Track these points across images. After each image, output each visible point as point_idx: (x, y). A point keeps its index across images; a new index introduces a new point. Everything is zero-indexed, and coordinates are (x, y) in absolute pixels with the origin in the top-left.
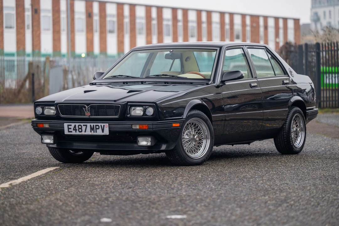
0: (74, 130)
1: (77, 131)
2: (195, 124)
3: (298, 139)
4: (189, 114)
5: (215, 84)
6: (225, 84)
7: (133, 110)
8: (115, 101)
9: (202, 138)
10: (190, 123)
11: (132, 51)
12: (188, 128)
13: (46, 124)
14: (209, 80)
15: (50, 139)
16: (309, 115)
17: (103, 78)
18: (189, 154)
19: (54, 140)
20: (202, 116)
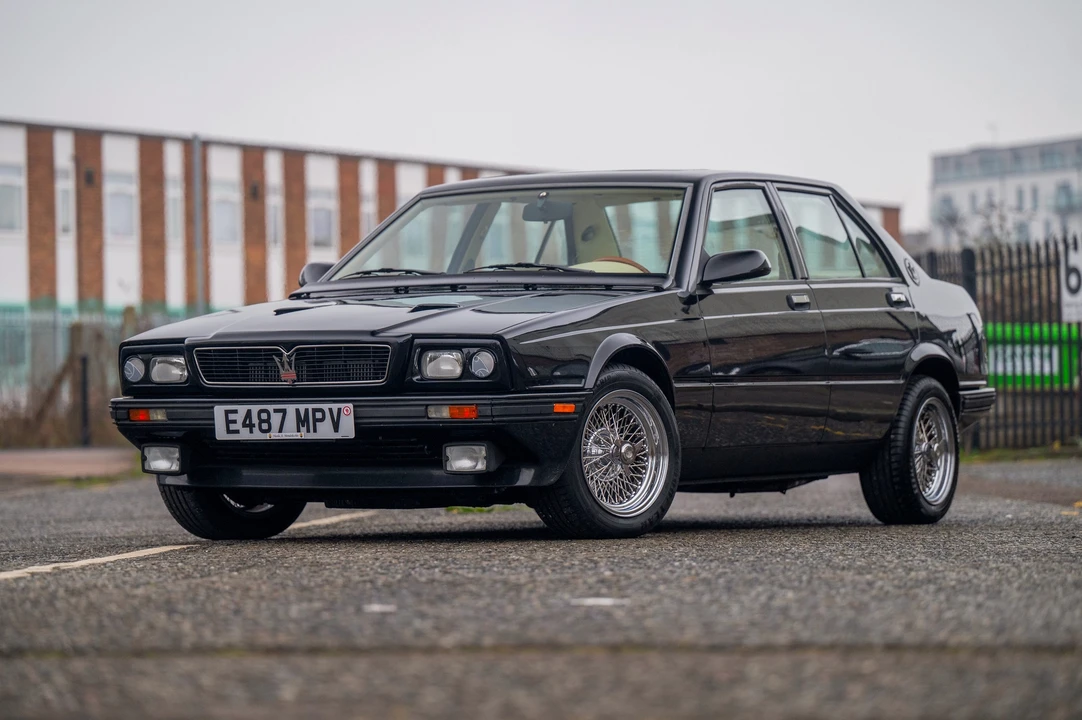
0: (244, 425)
1: (256, 430)
2: (622, 412)
3: (936, 479)
4: (602, 378)
5: (680, 290)
6: (712, 293)
7: (431, 361)
8: (373, 333)
9: (644, 455)
10: (606, 407)
11: (421, 199)
12: (600, 421)
13: (159, 411)
14: (664, 277)
15: (168, 458)
16: (966, 406)
17: (333, 279)
18: (606, 503)
19: (183, 460)
20: (645, 387)
